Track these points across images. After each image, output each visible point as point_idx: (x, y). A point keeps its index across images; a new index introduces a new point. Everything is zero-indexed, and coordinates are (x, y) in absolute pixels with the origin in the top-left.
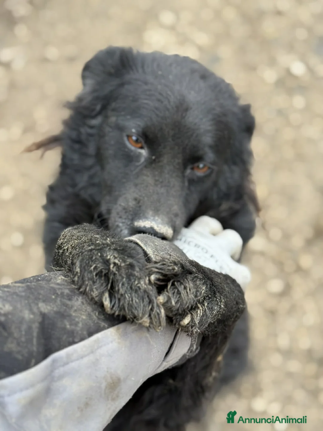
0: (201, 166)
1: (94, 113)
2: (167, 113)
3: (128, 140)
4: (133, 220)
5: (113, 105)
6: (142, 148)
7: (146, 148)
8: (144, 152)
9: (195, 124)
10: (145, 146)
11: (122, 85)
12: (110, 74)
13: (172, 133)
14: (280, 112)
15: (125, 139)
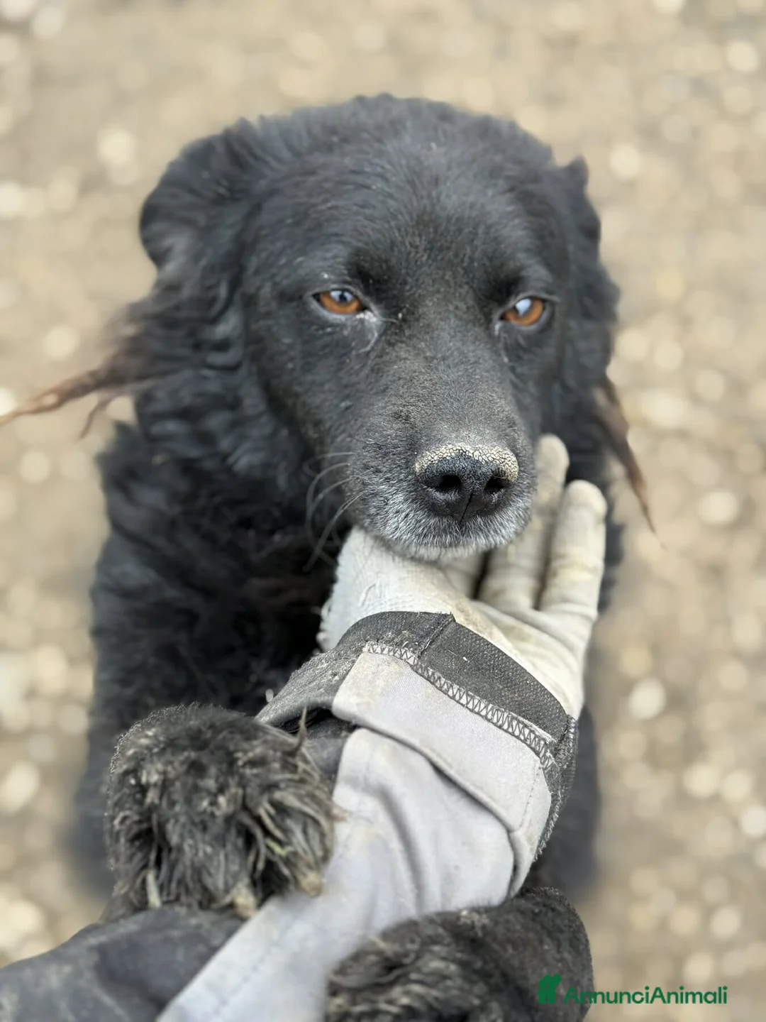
0: (523, 305)
1: (217, 307)
2: (391, 202)
3: (323, 305)
4: (408, 464)
5: (253, 263)
6: (363, 308)
7: (373, 307)
8: (372, 318)
9: (472, 206)
10: (367, 300)
11: (257, 209)
12: (219, 201)
13: (422, 243)
14: (701, 87)
15: (314, 305)
